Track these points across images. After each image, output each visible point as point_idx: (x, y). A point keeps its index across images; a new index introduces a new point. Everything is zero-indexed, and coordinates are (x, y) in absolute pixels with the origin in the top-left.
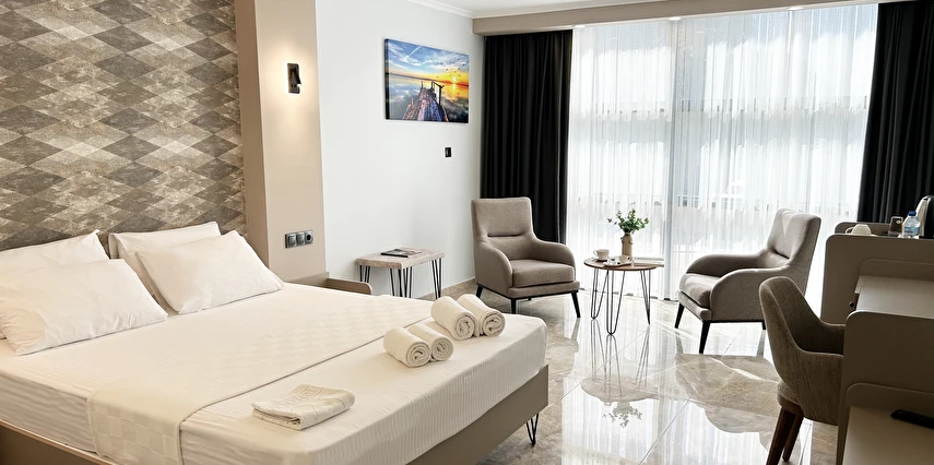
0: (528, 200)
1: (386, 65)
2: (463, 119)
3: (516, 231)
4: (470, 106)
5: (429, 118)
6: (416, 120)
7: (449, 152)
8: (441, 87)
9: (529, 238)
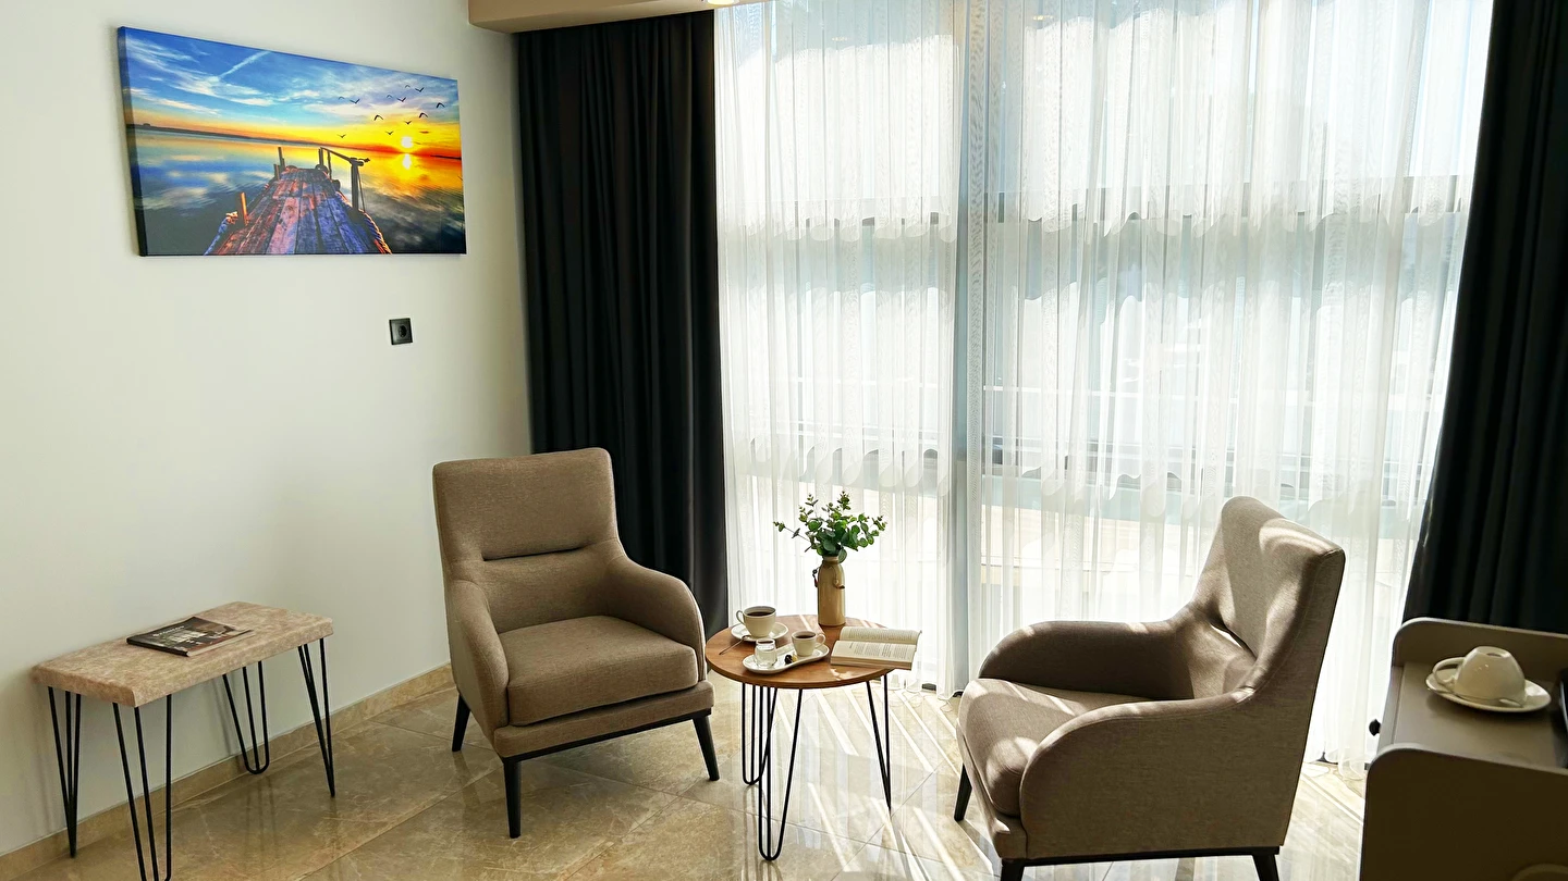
0: (603, 458)
1: (126, 101)
3: (569, 540)
4: (469, 209)
5: (313, 243)
6: (263, 250)
7: (403, 331)
8: (355, 164)
9: (605, 554)
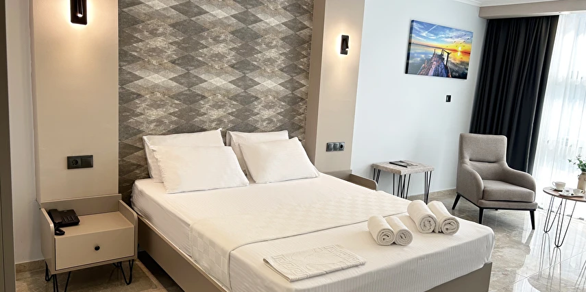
0: (505, 138)
1: (410, 37)
2: (463, 76)
3: (492, 159)
4: (470, 68)
5: (437, 74)
6: (427, 75)
7: (449, 99)
8: (449, 54)
9: (502, 165)
